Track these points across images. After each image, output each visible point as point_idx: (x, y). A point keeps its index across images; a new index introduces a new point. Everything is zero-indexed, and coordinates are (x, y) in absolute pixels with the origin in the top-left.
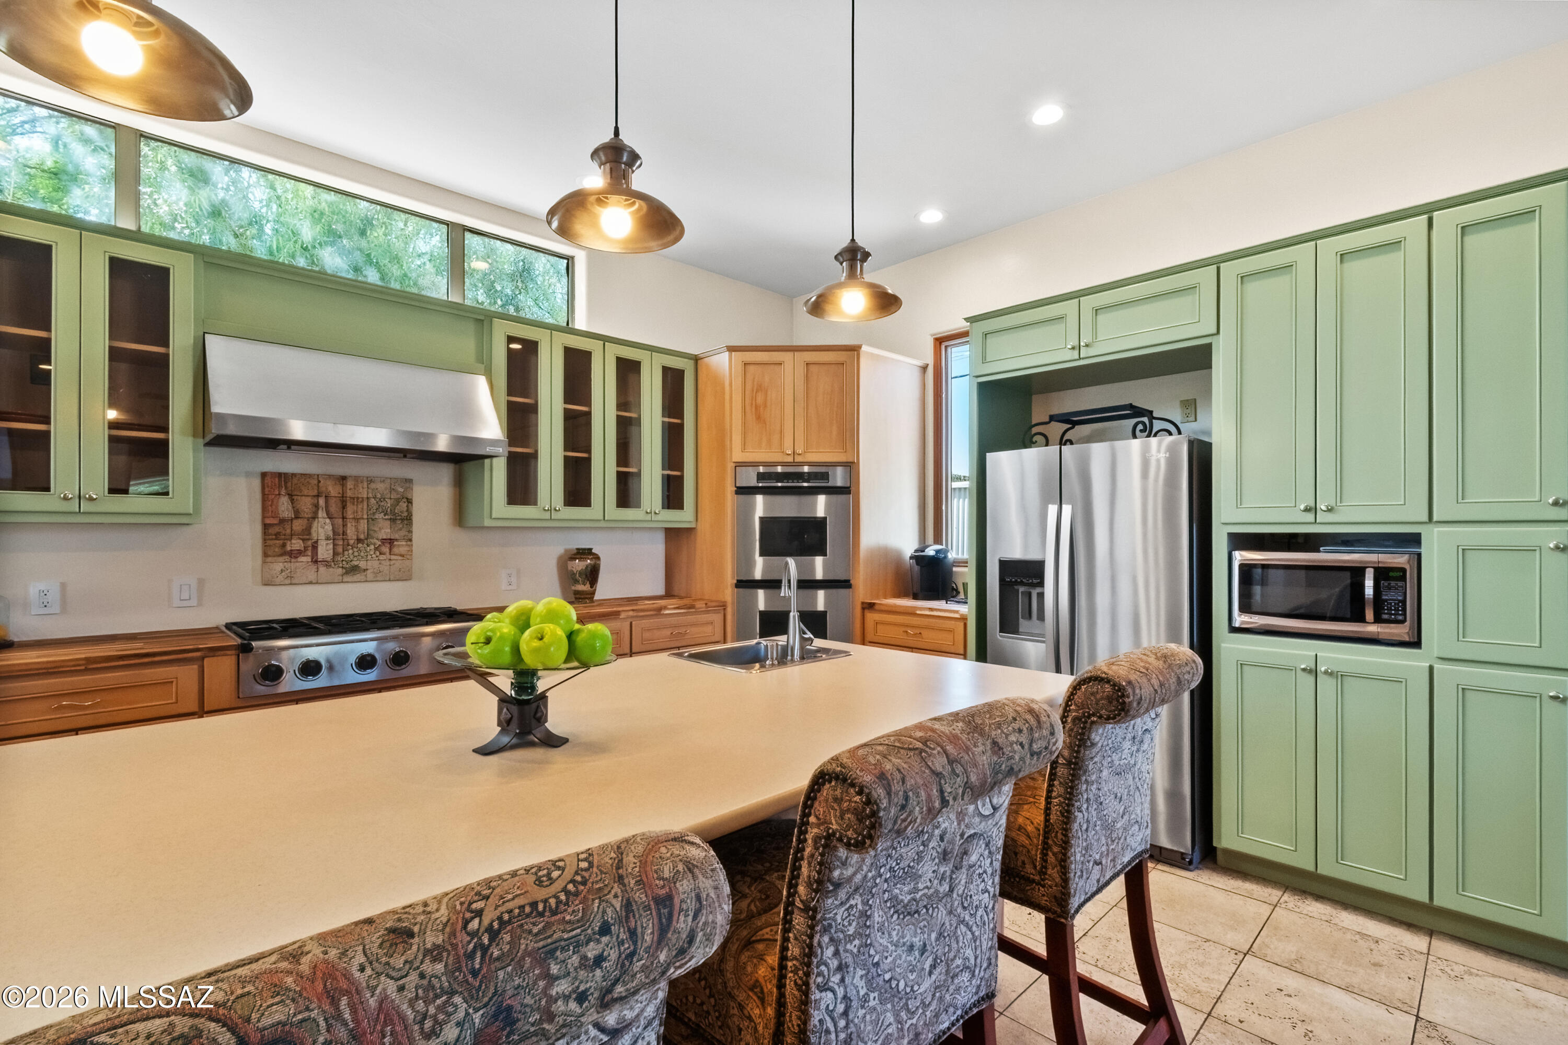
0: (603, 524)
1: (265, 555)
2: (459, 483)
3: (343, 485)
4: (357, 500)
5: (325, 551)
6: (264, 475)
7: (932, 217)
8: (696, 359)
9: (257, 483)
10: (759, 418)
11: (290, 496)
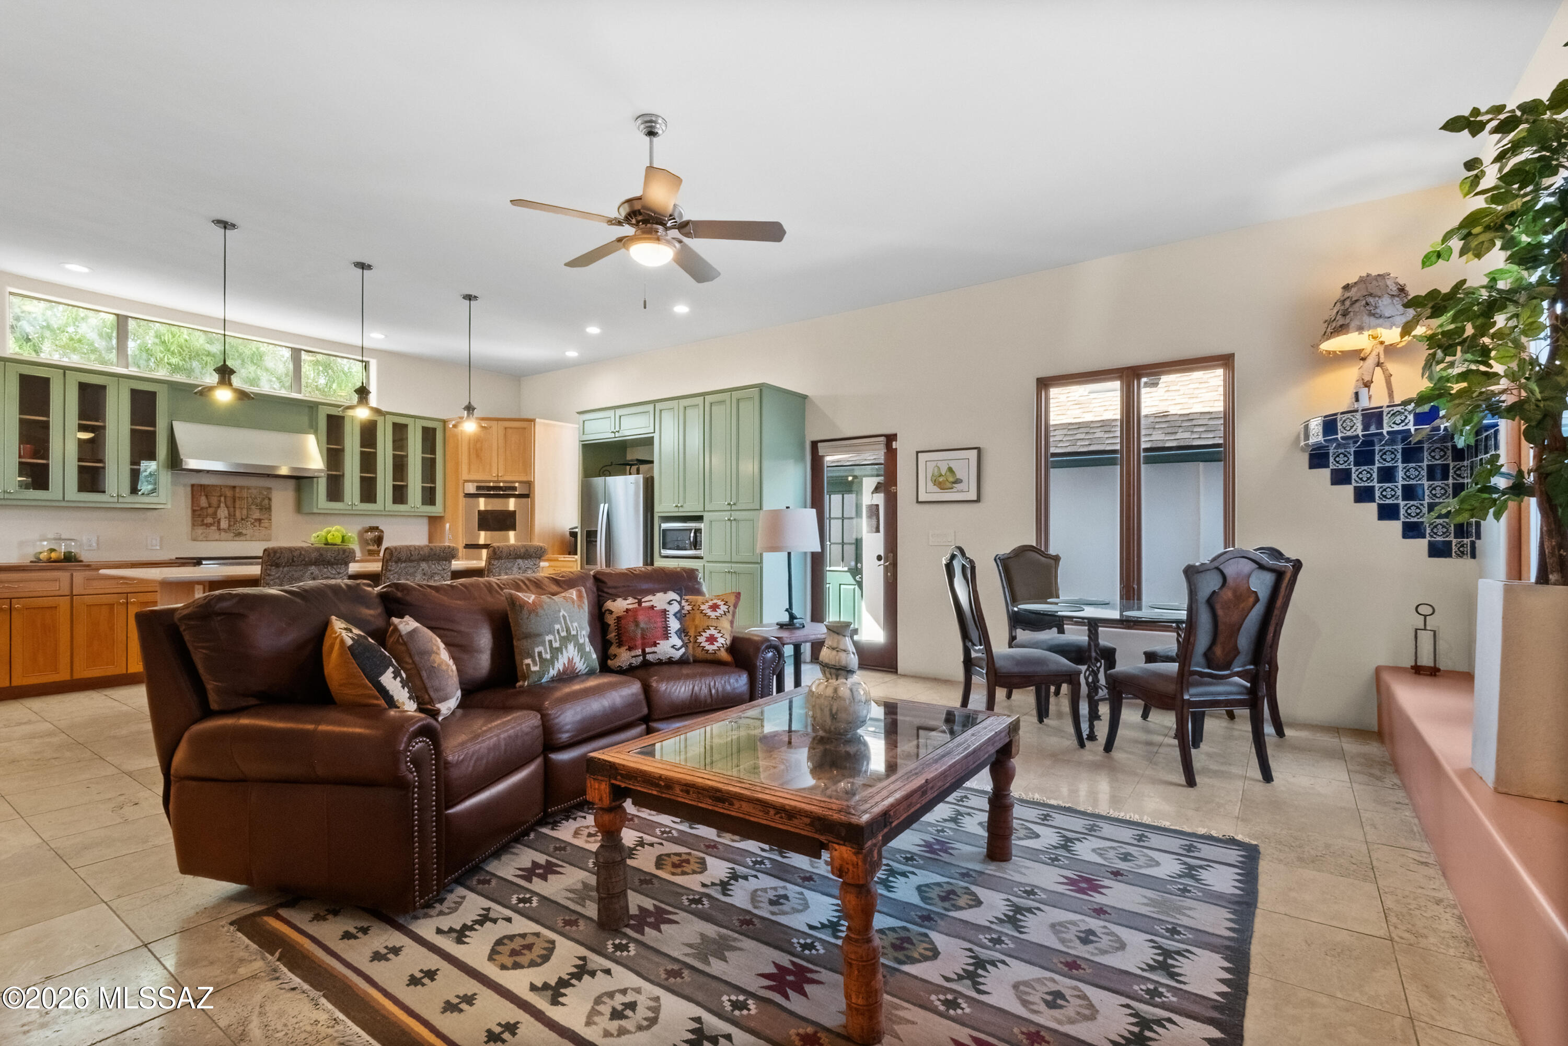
0: (383, 513)
1: (193, 525)
2: (299, 490)
3: (234, 491)
4: (241, 498)
5: (224, 524)
6: (193, 486)
7: (572, 354)
8: (444, 422)
9: (189, 489)
10: (478, 456)
11: (207, 496)
